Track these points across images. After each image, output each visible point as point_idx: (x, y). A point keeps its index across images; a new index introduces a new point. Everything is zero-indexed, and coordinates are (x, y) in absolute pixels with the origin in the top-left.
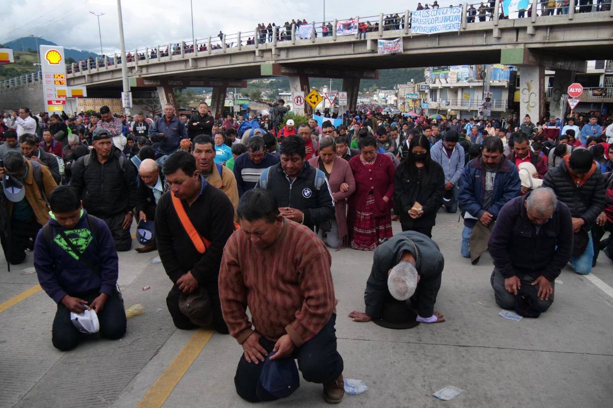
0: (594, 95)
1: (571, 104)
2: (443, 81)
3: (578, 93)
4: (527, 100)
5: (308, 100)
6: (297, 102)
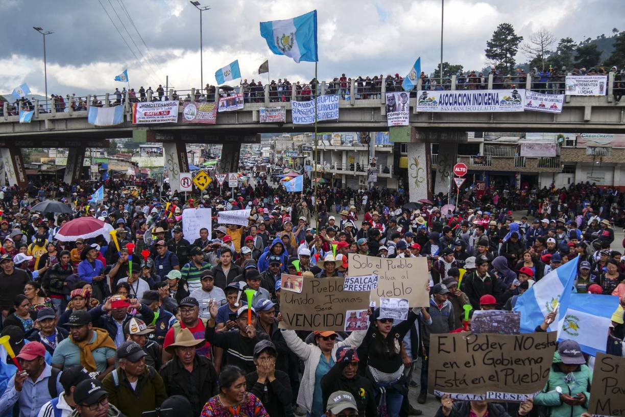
0: (475, 163)
1: (457, 182)
2: (327, 143)
3: (462, 173)
4: (416, 176)
5: (196, 181)
6: (184, 184)
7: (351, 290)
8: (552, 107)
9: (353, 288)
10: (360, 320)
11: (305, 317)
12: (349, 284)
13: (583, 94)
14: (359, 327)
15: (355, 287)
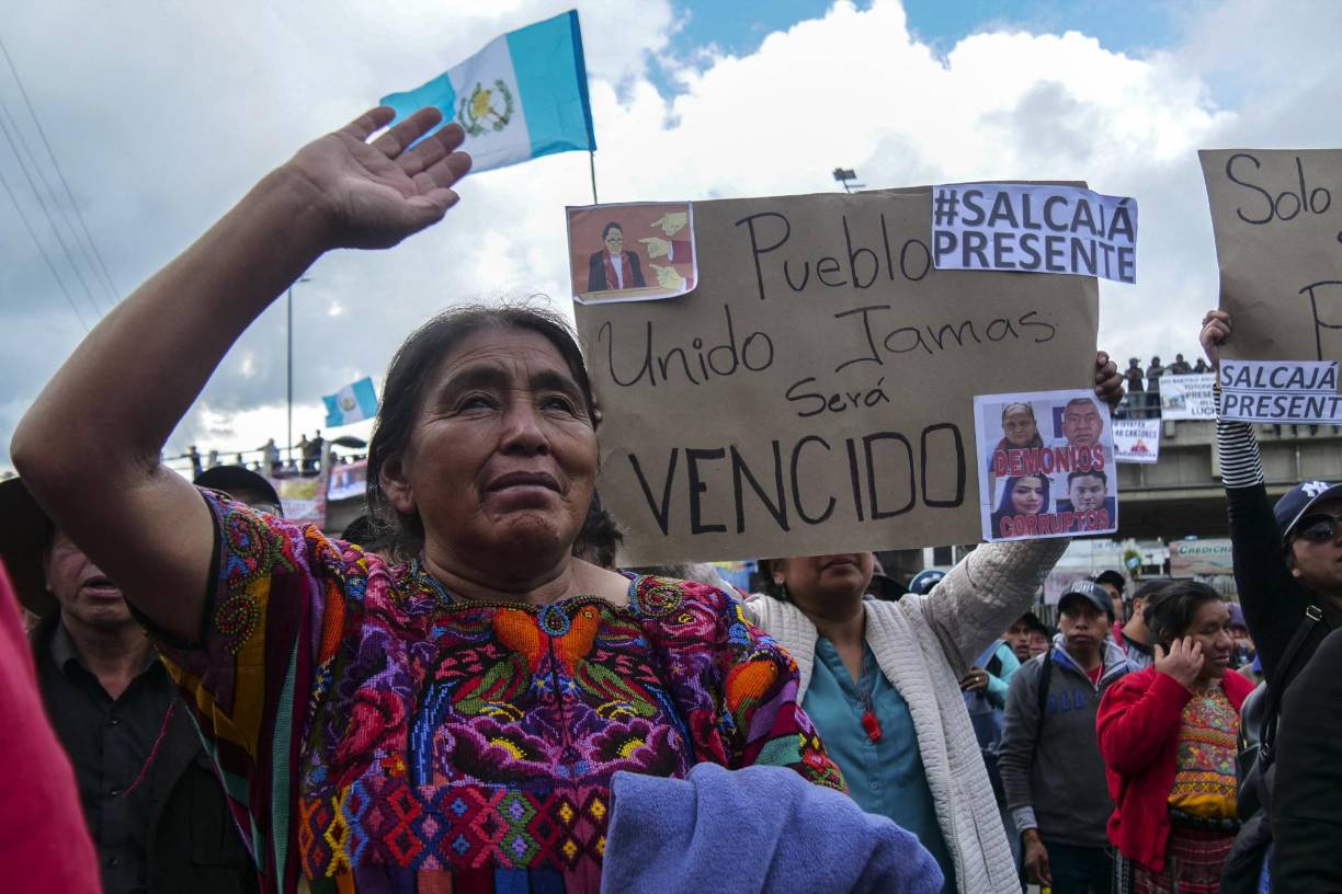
7: (975, 263)
8: (1134, 449)
9: (989, 252)
10: (1060, 458)
11: (738, 462)
12: (958, 228)
13: (1204, 416)
14: (1066, 506)
15: (999, 250)
